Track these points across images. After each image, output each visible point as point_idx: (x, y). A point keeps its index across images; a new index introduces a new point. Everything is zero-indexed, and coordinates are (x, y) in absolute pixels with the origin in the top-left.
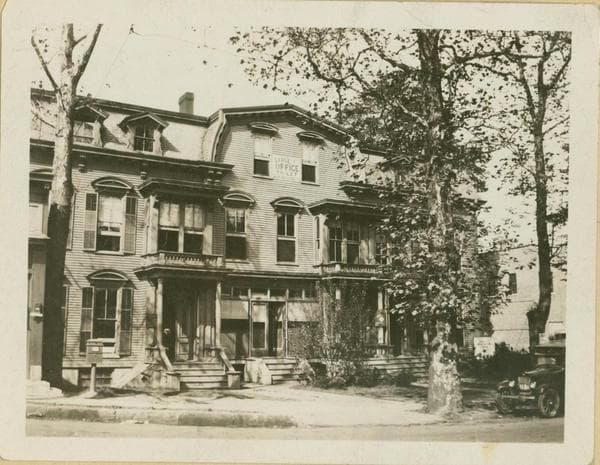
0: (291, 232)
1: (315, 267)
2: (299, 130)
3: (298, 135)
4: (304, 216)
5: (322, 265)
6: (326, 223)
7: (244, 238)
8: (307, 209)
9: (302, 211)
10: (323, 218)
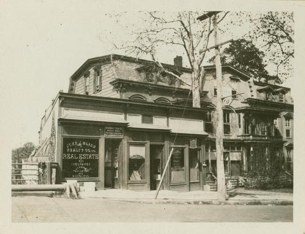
0: (228, 121)
1: (238, 136)
2: (230, 75)
3: (230, 77)
4: (233, 114)
5: (242, 136)
6: (244, 117)
7: (211, 124)
8: (234, 110)
9: (233, 112)
10: (242, 115)
